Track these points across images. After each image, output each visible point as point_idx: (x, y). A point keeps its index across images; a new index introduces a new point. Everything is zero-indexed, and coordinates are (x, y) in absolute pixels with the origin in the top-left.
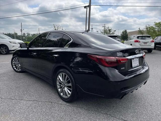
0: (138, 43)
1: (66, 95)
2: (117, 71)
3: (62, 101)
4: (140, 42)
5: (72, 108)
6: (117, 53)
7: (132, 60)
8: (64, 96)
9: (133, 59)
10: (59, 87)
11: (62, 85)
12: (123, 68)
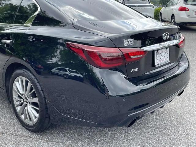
0: (184, 11)
1: (30, 120)
2: (124, 76)
3: (23, 129)
4: (188, 10)
5: (40, 143)
6: (125, 40)
7: (155, 52)
8: (27, 121)
9: (157, 51)
10: (18, 103)
11: (23, 100)
12: (135, 70)
